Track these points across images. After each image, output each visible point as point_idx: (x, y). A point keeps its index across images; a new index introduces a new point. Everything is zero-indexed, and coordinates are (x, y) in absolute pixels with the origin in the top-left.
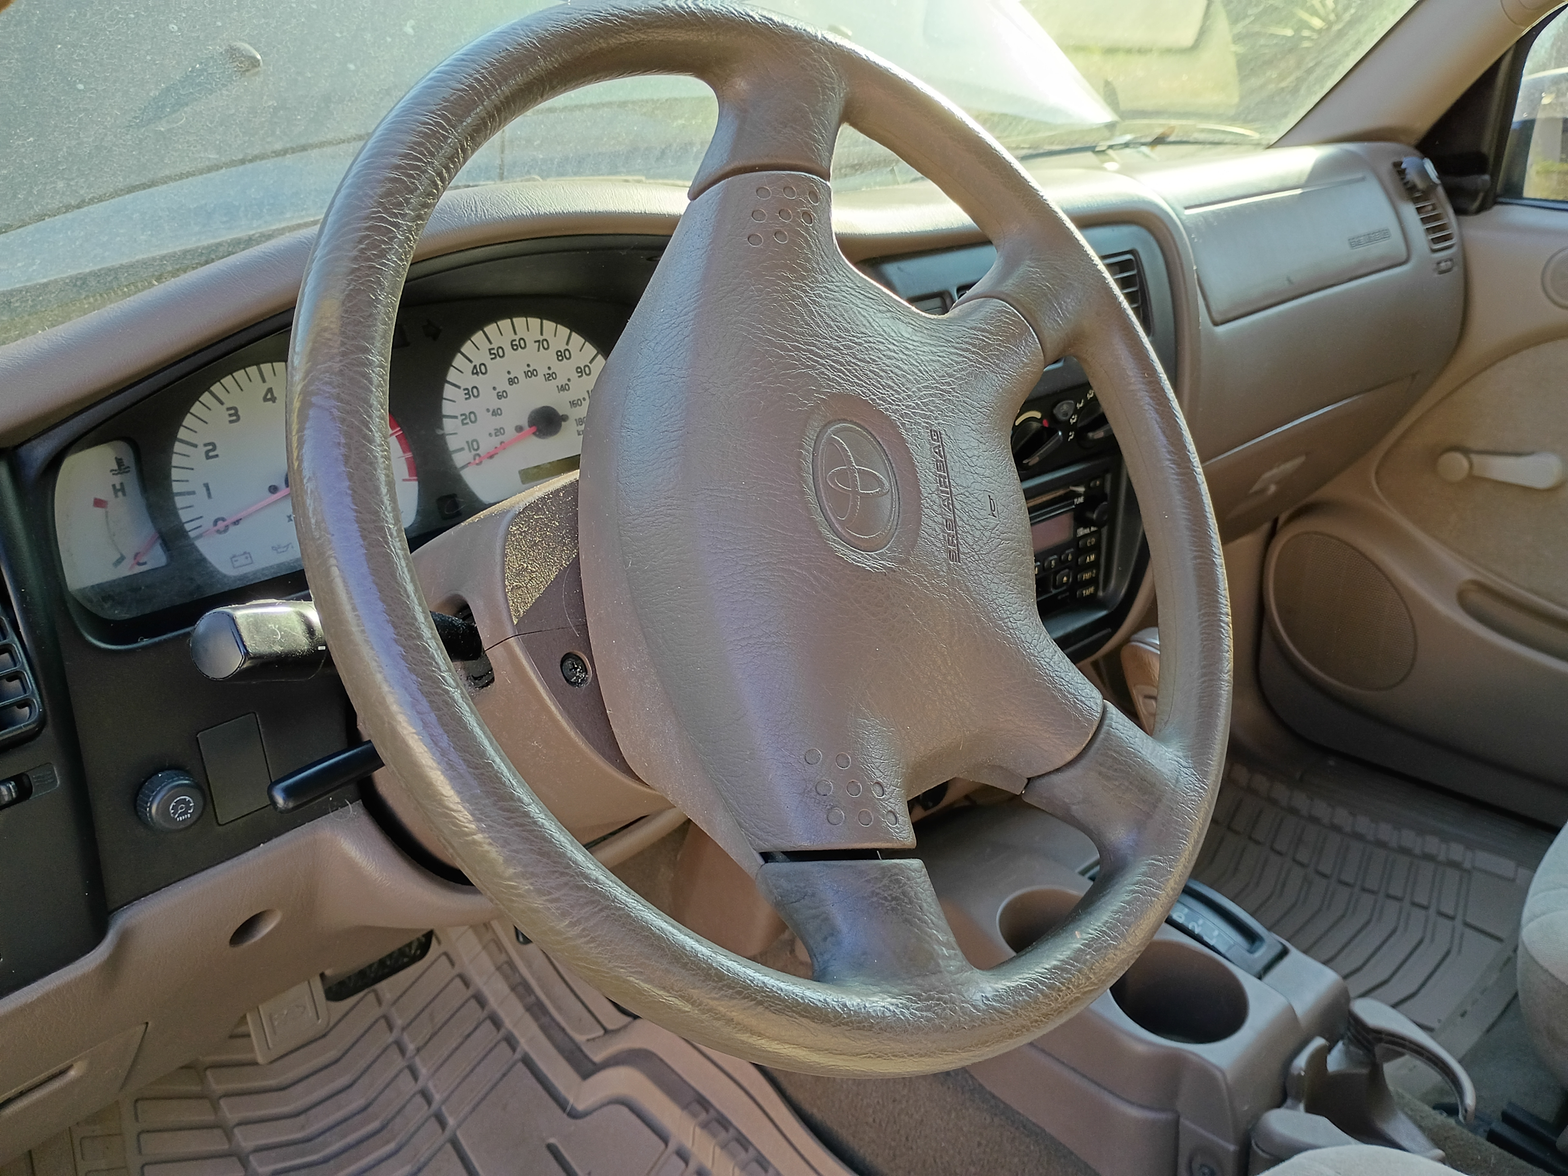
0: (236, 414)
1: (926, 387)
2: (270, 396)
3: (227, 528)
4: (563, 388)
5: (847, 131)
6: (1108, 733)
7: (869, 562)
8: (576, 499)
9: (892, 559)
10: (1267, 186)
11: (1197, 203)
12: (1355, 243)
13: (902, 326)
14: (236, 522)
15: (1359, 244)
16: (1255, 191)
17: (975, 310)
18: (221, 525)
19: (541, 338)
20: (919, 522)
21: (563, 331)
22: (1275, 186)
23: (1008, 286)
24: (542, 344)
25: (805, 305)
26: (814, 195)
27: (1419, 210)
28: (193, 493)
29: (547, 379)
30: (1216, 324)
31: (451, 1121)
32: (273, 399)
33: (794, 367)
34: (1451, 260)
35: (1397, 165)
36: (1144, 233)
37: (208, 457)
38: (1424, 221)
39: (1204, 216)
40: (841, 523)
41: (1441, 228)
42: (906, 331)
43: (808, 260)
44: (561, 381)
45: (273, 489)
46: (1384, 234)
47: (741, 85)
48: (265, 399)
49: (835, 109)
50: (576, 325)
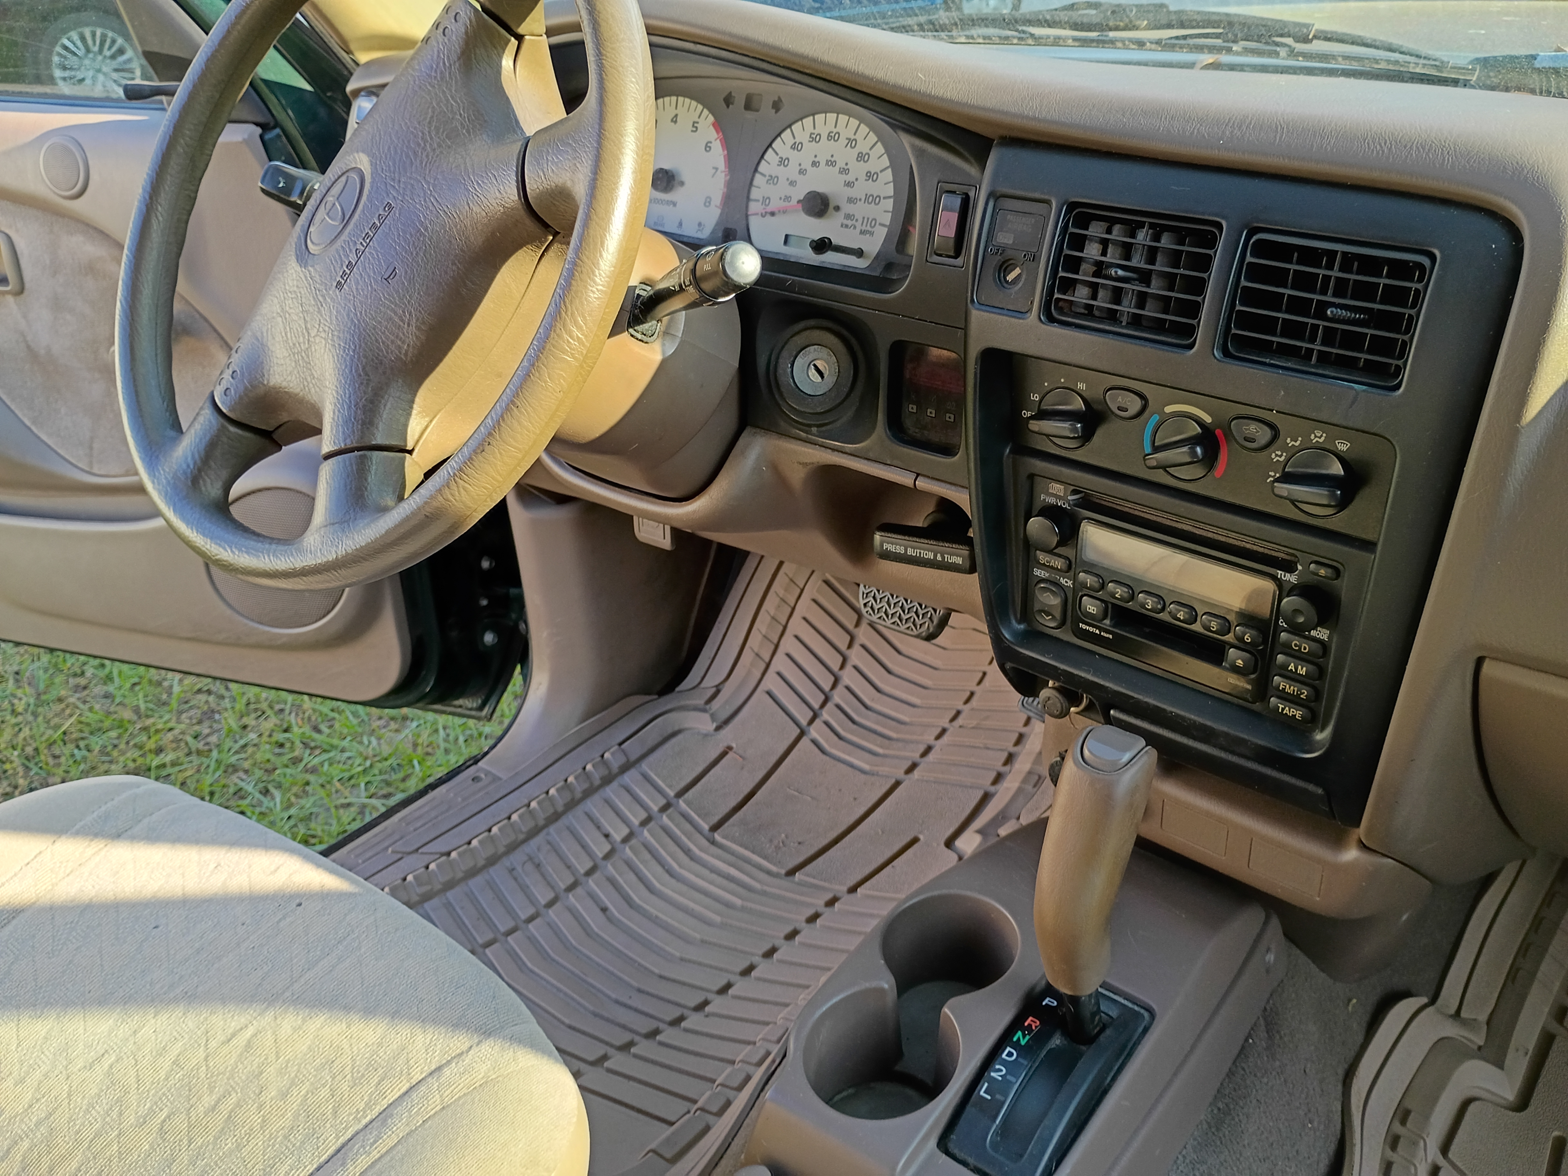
2: (674, 119)
4: (848, 184)
19: (853, 137)
21: (873, 139)
24: (852, 142)
29: (840, 172)
32: (675, 122)
44: (850, 177)
48: (671, 121)
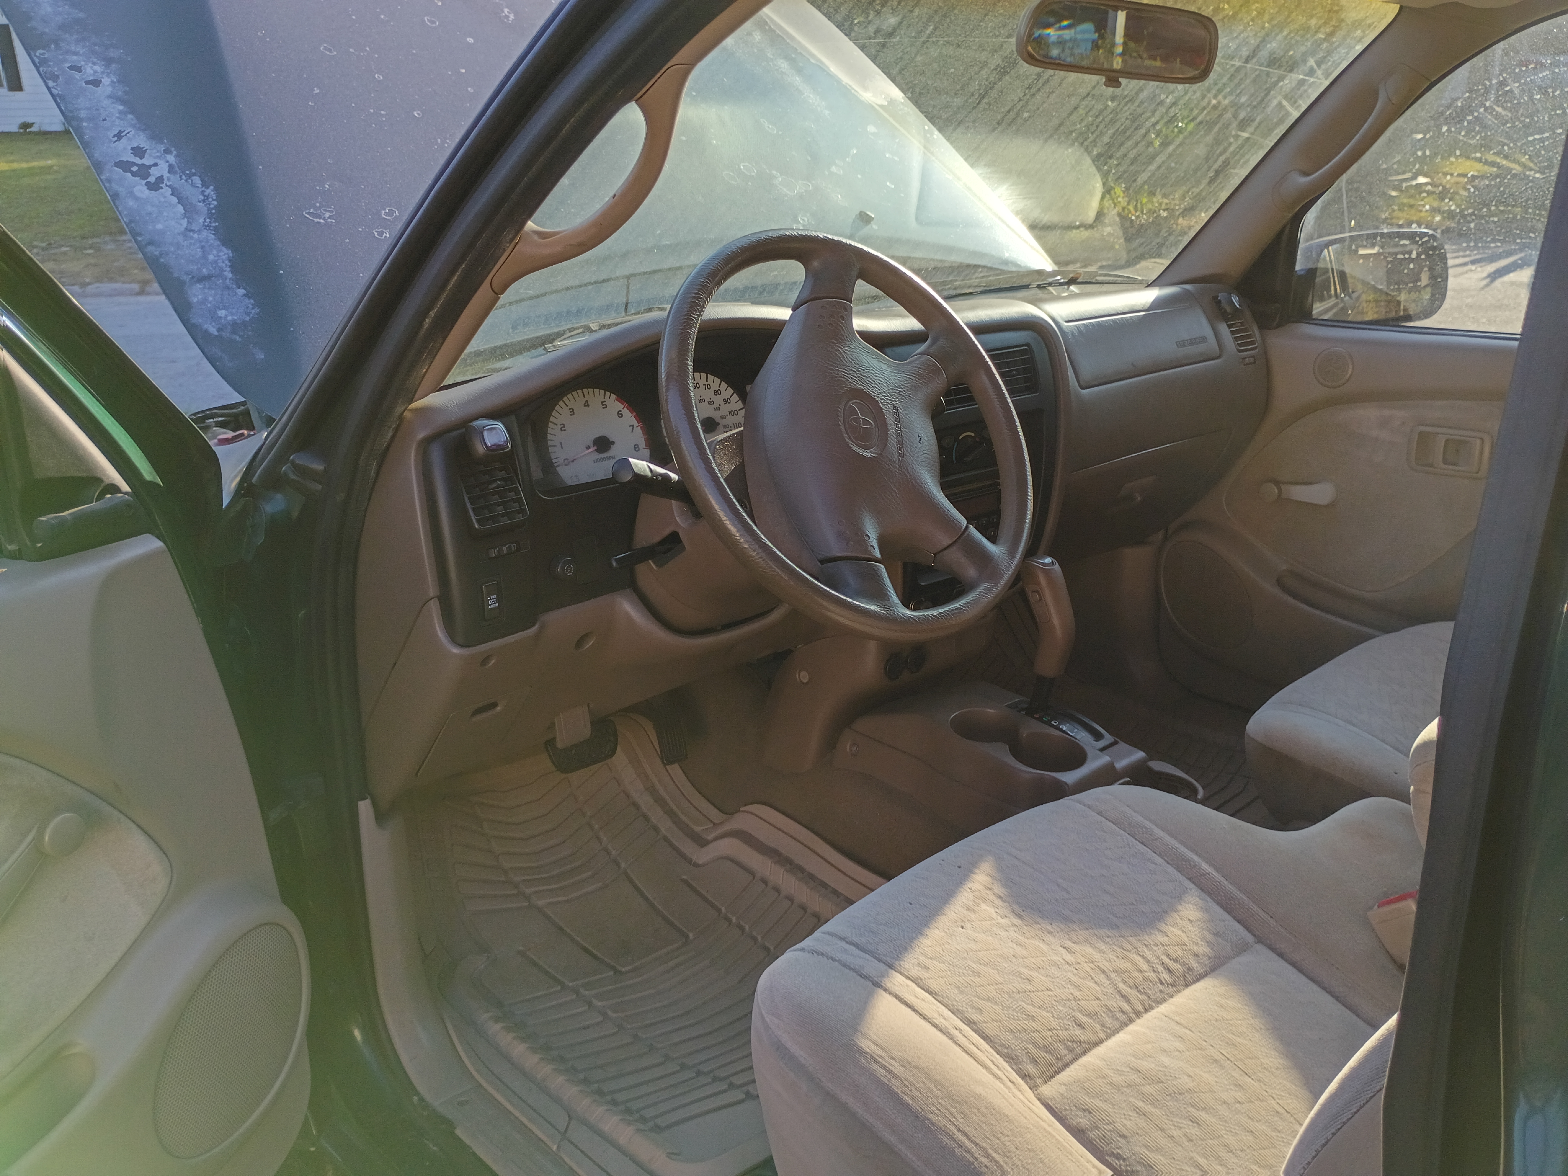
0: (573, 411)
1: (892, 389)
2: (587, 404)
3: (569, 463)
4: (717, 409)
5: (860, 283)
6: (968, 535)
7: (866, 454)
8: (742, 438)
9: (875, 453)
10: (1120, 310)
11: (1074, 319)
12: (1181, 344)
13: (882, 365)
14: (573, 461)
15: (1184, 345)
16: (1113, 312)
17: (916, 360)
18: (568, 462)
19: (708, 384)
20: (887, 440)
21: (717, 380)
22: (1126, 310)
23: (932, 351)
24: (707, 386)
25: (841, 353)
26: (846, 310)
27: (1230, 326)
28: (555, 446)
29: (709, 404)
30: (1083, 388)
31: (623, 865)
32: (588, 406)
33: (836, 377)
34: (1253, 357)
35: (1215, 298)
36: (1035, 335)
37: (561, 430)
38: (1233, 333)
39: (1078, 327)
40: (855, 438)
41: (1249, 336)
42: (884, 367)
43: (843, 336)
44: (716, 405)
45: (588, 448)
46: (1203, 339)
47: (816, 264)
48: (585, 406)
49: (855, 273)
50: (724, 377)
